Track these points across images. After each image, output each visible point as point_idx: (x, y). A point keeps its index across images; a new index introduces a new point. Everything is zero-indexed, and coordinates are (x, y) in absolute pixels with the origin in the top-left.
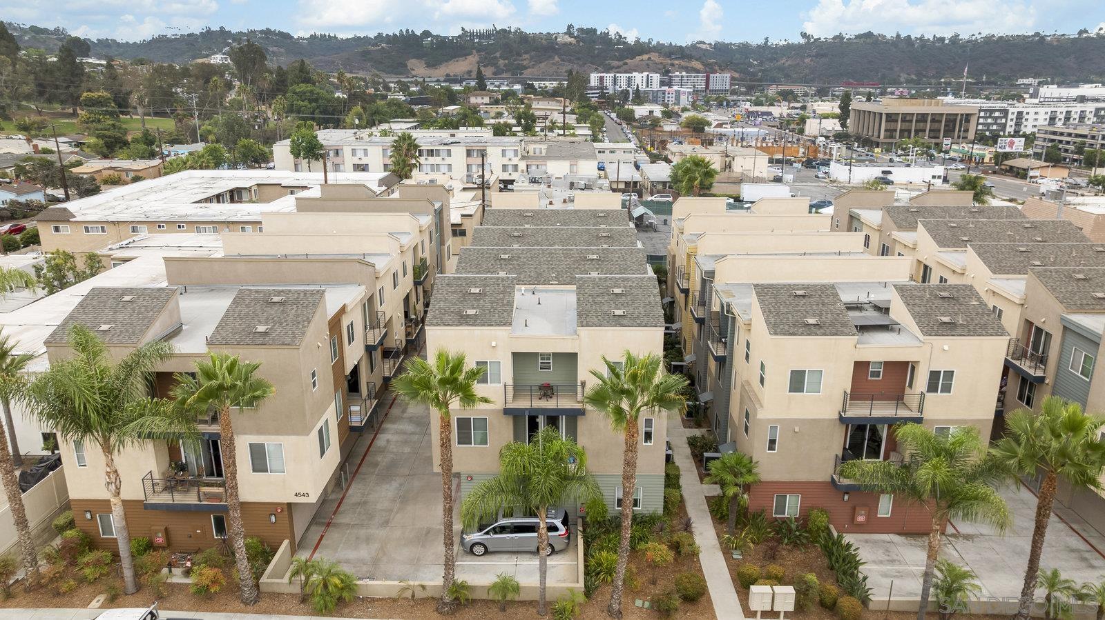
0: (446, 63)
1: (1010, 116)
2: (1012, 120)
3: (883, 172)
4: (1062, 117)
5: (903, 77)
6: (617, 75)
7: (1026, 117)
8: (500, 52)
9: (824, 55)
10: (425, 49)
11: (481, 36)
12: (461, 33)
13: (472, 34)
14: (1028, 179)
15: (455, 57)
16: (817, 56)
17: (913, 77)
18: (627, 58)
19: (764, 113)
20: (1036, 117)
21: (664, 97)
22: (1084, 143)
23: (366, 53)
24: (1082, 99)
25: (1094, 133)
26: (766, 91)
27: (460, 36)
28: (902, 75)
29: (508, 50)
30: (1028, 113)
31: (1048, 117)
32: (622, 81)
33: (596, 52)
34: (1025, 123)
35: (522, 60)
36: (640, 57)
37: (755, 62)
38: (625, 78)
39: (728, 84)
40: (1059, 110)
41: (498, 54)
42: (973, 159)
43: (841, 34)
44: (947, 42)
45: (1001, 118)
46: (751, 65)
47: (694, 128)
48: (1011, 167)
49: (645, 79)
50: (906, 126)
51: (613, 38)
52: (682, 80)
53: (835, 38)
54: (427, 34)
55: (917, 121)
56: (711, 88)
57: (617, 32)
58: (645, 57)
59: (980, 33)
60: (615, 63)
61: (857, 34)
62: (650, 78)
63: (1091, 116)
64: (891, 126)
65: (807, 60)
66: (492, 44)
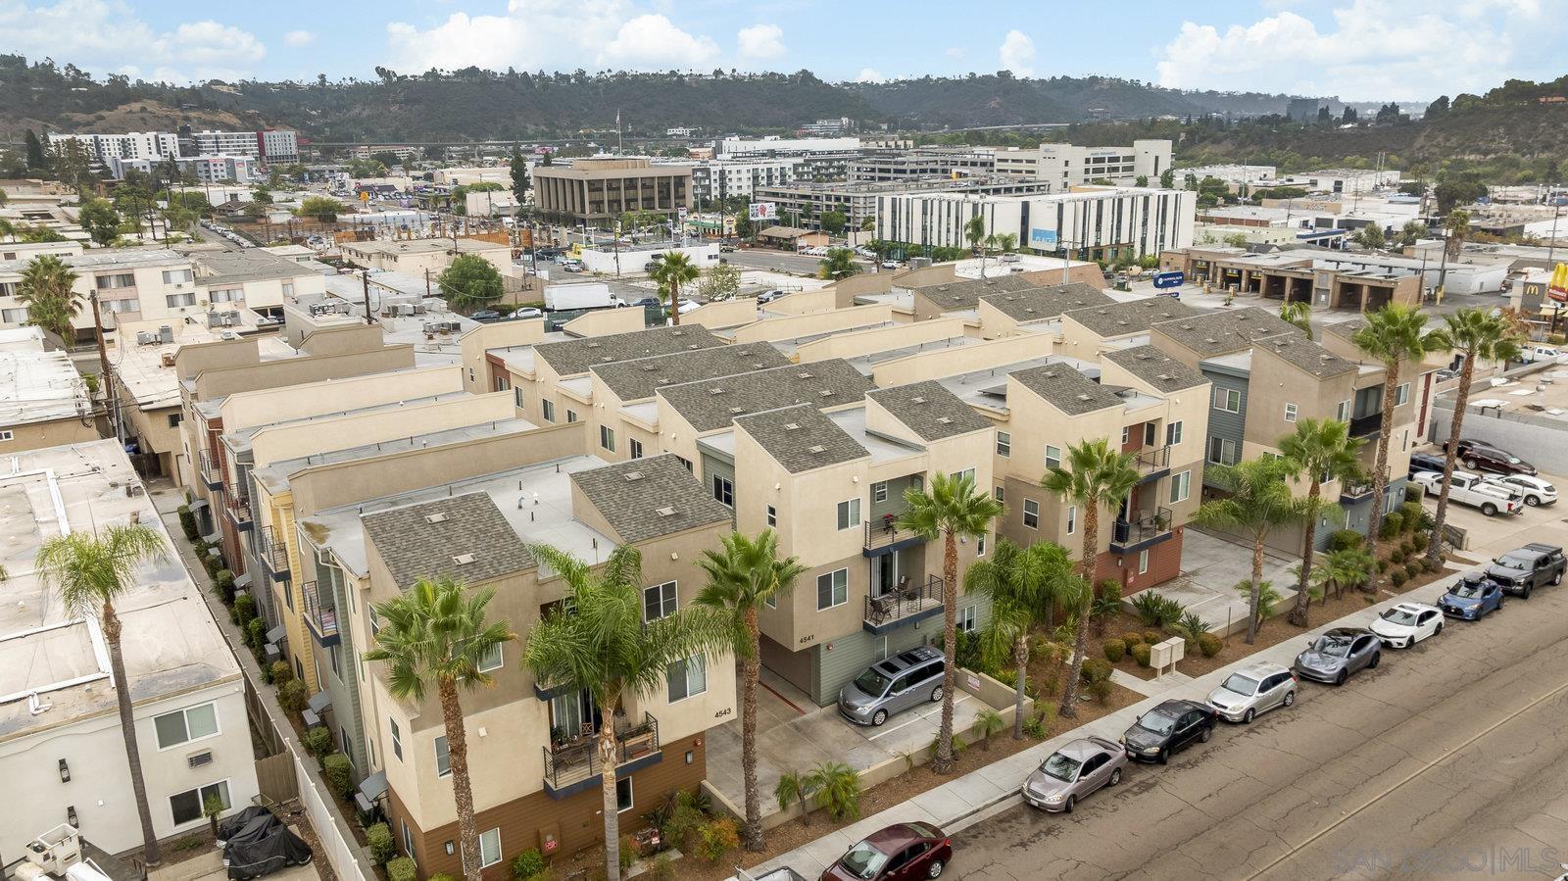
1: (713, 177)
2: (715, 180)
3: (653, 256)
4: (764, 174)
5: (531, 129)
6: (100, 137)
7: (730, 176)
9: (417, 101)
14: (798, 251)
16: (407, 101)
17: (543, 127)
18: (101, 108)
19: (383, 188)
20: (739, 176)
21: (208, 171)
22: (810, 205)
24: (773, 154)
25: (817, 193)
26: (352, 155)
28: (528, 126)
30: (730, 172)
31: (750, 175)
32: (112, 147)
33: (36, 97)
34: (730, 184)
36: (127, 108)
37: (314, 113)
38: (116, 143)
39: (294, 146)
40: (760, 167)
42: (711, 232)
43: (434, 69)
44: (573, 81)
45: (704, 179)
46: (311, 118)
47: (320, 216)
48: (770, 238)
49: (153, 142)
50: (613, 195)
51: (64, 73)
52: (217, 142)
53: (427, 74)
55: (625, 189)
56: (268, 152)
57: (70, 65)
58: (136, 106)
59: (609, 71)
60: (79, 117)
61: (456, 70)
62: (161, 141)
63: (791, 173)
64: (597, 196)
65: (394, 108)
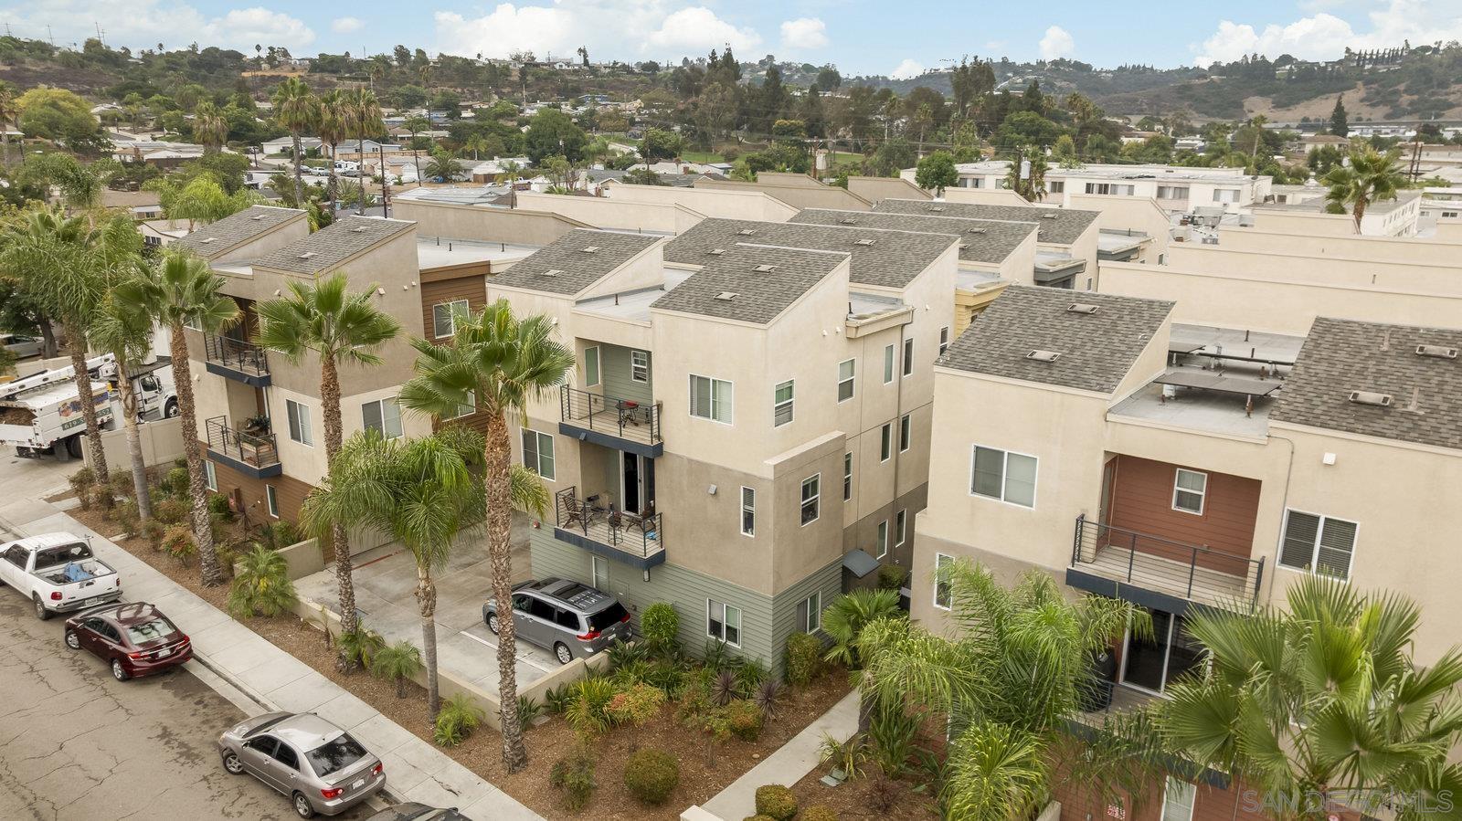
0: (1306, 102)
8: (1409, 82)
10: (1278, 82)
11: (1378, 60)
12: (1342, 56)
13: (1361, 58)
15: (1323, 93)
23: (1188, 87)
27: (1340, 62)
29: (1423, 78)
35: (1447, 94)
41: (1402, 87)
54: (1286, 59)
66: (1396, 71)
